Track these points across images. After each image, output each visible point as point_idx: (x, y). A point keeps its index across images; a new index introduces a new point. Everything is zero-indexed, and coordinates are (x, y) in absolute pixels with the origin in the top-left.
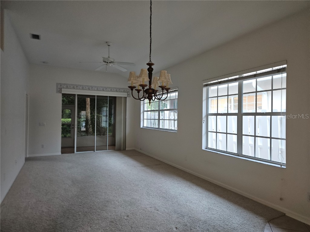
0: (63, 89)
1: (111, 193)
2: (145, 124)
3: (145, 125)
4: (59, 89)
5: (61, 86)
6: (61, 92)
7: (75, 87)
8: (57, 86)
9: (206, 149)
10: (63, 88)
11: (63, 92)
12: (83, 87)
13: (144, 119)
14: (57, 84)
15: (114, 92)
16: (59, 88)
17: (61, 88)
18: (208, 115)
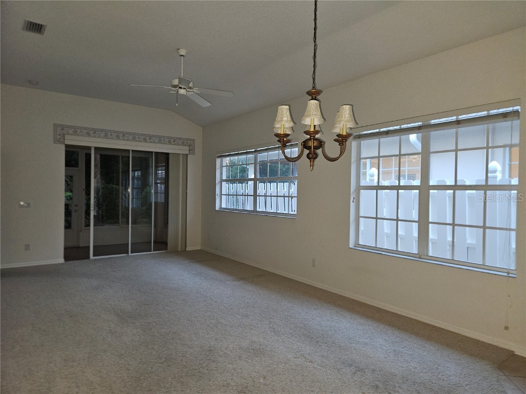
0: (66, 137)
1: (207, 334)
2: (223, 203)
3: (224, 206)
4: (60, 135)
5: (63, 129)
6: (63, 142)
7: (91, 132)
8: (55, 131)
9: (355, 247)
10: (68, 134)
11: (67, 142)
12: (106, 134)
13: (221, 195)
14: (56, 126)
15: (166, 145)
16: (58, 133)
17: (64, 135)
18: (359, 188)
